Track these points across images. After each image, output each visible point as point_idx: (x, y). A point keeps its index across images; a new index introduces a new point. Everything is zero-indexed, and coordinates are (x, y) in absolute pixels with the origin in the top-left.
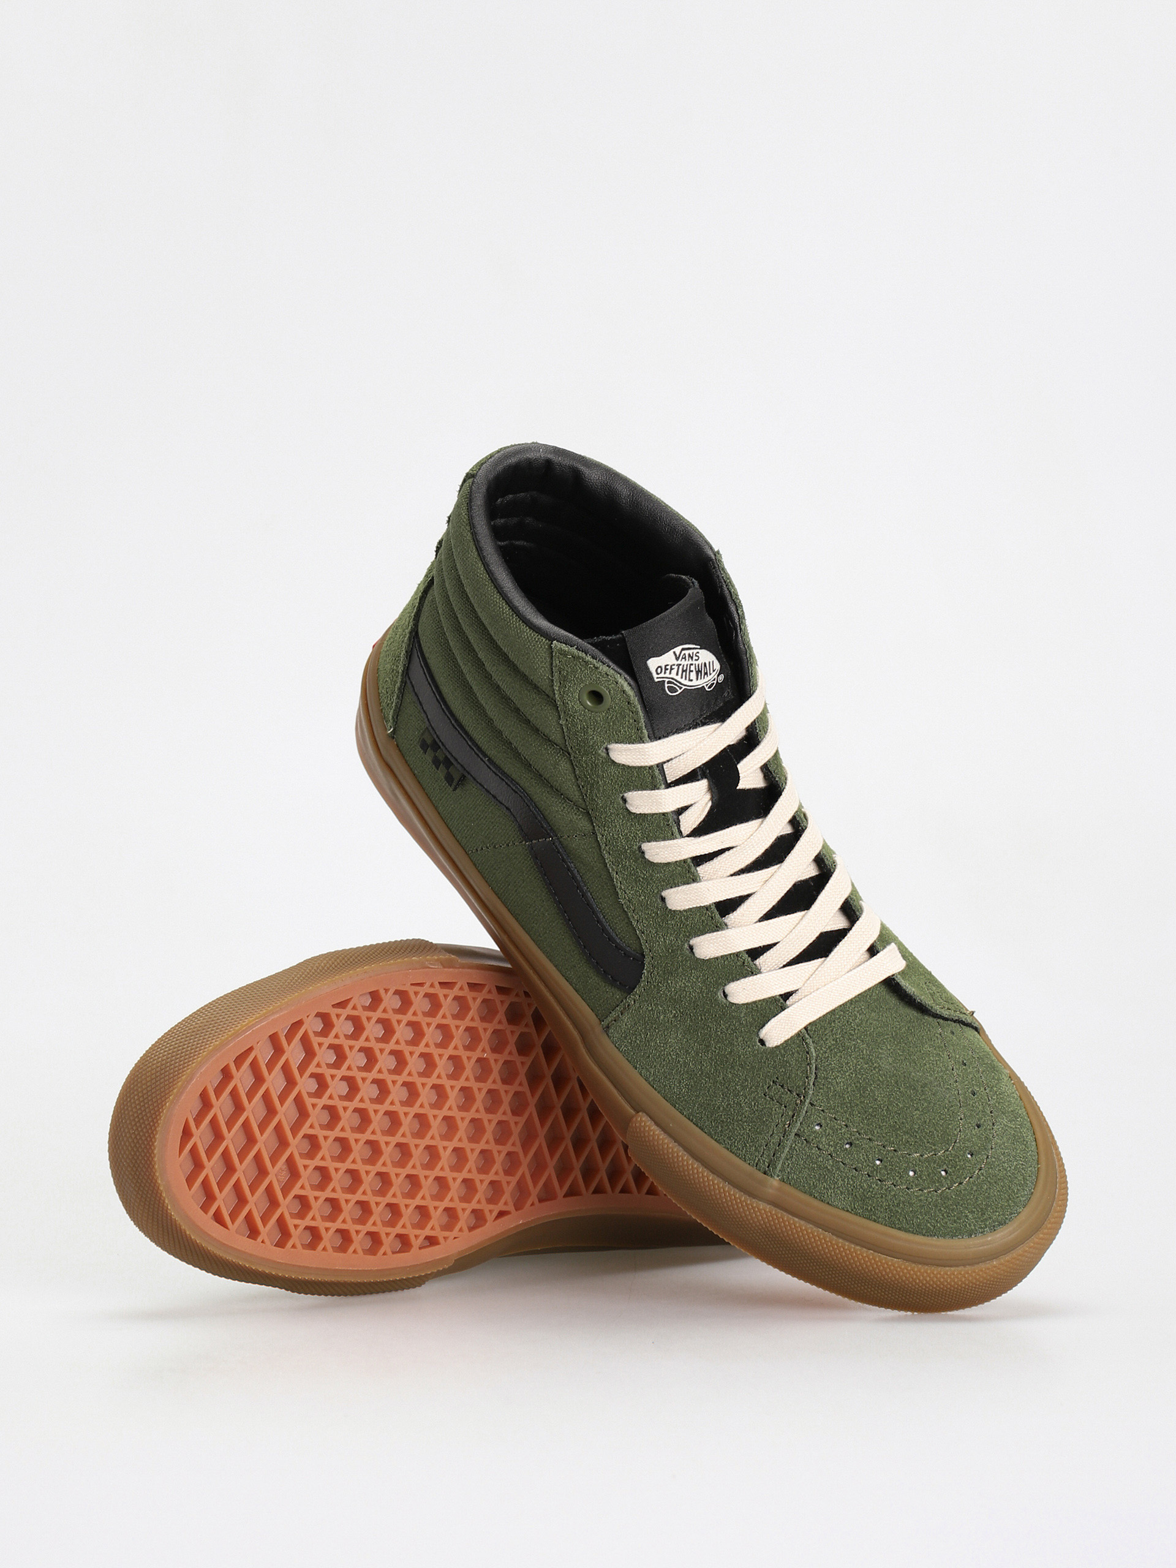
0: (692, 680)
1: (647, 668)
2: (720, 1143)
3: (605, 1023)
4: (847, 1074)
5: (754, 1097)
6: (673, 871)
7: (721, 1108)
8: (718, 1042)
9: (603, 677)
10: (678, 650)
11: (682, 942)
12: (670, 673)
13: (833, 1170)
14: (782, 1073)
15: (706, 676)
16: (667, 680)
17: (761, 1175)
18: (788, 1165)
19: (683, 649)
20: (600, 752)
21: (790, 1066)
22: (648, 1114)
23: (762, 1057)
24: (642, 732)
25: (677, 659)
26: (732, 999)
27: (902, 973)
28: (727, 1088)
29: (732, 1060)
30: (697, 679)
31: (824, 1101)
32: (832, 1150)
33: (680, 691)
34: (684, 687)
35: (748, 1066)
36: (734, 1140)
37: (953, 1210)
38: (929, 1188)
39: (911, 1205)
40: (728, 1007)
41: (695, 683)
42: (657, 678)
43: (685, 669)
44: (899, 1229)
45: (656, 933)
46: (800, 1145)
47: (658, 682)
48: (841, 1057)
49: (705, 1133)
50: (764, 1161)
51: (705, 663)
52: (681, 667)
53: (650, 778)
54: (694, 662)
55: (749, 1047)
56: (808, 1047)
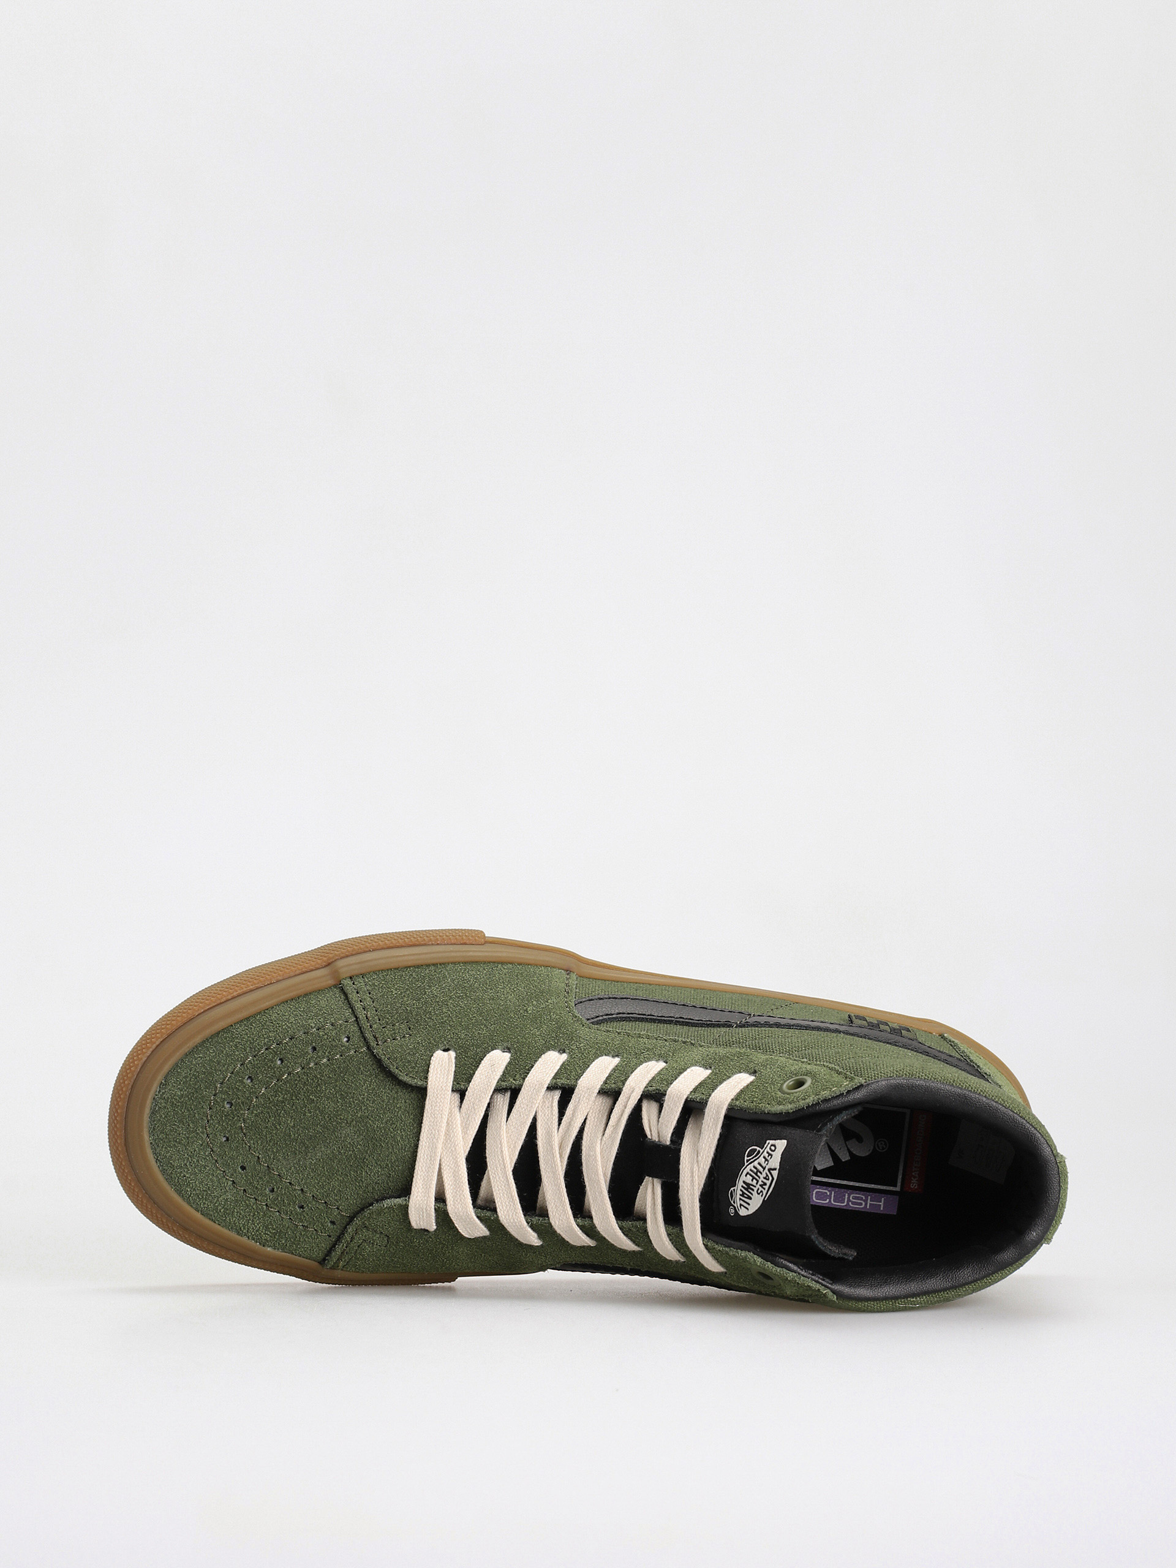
0: (746, 1176)
1: (781, 1137)
4: (366, 1094)
6: (626, 1071)
10: (775, 1173)
11: (572, 1048)
12: (764, 1157)
15: (741, 1193)
16: (761, 1151)
19: (773, 1179)
23: (435, 1040)
25: (770, 1171)
26: (497, 1051)
27: (405, 1208)
30: (744, 1182)
32: (320, 1033)
33: (746, 1158)
34: (746, 1165)
41: (744, 1178)
42: (769, 1143)
43: (759, 1174)
47: (766, 1143)
51: (750, 1198)
54: (758, 1186)
55: (452, 1038)
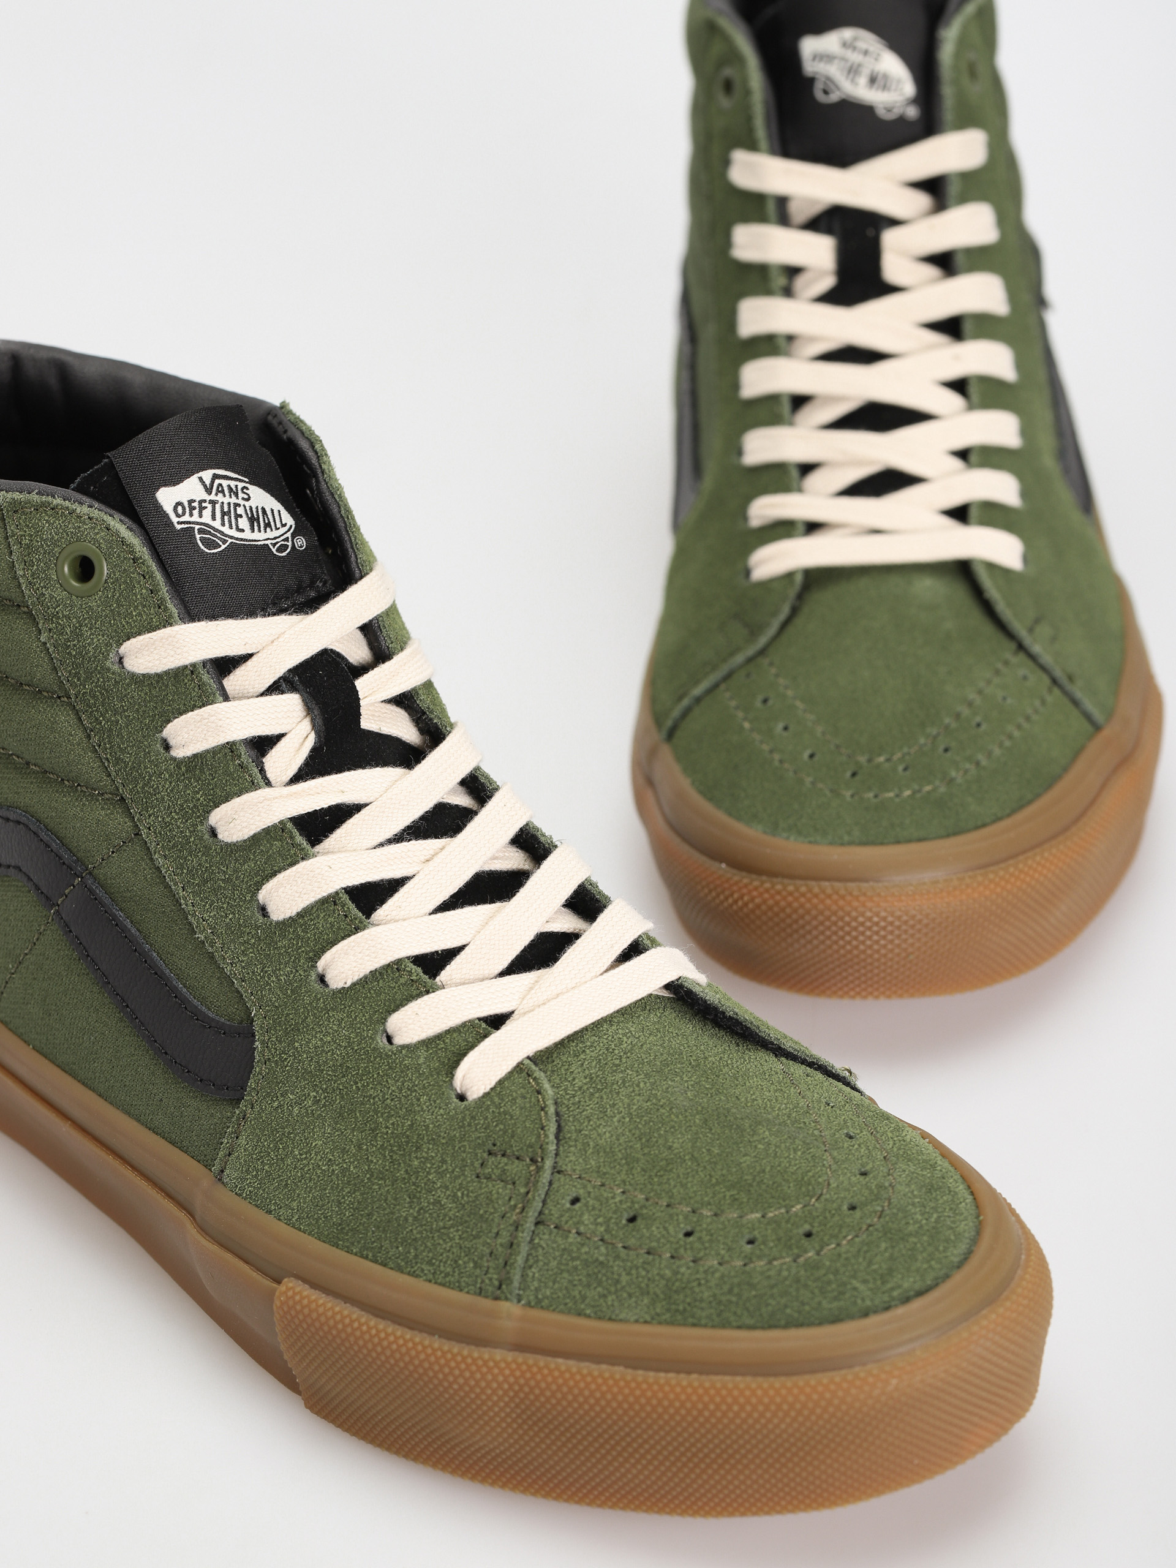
0: (243, 531)
1: (158, 508)
2: (417, 1276)
3: (216, 1168)
4: (615, 1120)
5: (460, 1184)
6: (268, 852)
7: (410, 1219)
8: (390, 1116)
9: (84, 523)
10: (207, 475)
11: (305, 971)
12: (201, 516)
13: (608, 1261)
14: (501, 1133)
15: (269, 531)
16: (197, 527)
17: (486, 1303)
18: (533, 1276)
19: (217, 477)
20: (108, 664)
21: (511, 1119)
22: (298, 1277)
23: (464, 1118)
24: (166, 609)
25: (209, 491)
26: (399, 1040)
28: (414, 1184)
29: (415, 1137)
30: (253, 531)
31: (579, 1163)
33: (223, 547)
34: (230, 541)
35: (444, 1138)
36: (437, 1263)
37: (829, 1283)
38: (782, 1257)
39: (752, 1286)
40: (395, 1054)
41: (248, 535)
42: (179, 523)
44: (739, 1327)
45: (262, 971)
46: (546, 1237)
47: (182, 529)
48: (602, 1098)
49: (391, 1269)
50: (491, 1279)
51: (263, 508)
52: (218, 506)
53: (196, 689)
54: (241, 502)
55: (440, 1108)
56: (538, 1084)
